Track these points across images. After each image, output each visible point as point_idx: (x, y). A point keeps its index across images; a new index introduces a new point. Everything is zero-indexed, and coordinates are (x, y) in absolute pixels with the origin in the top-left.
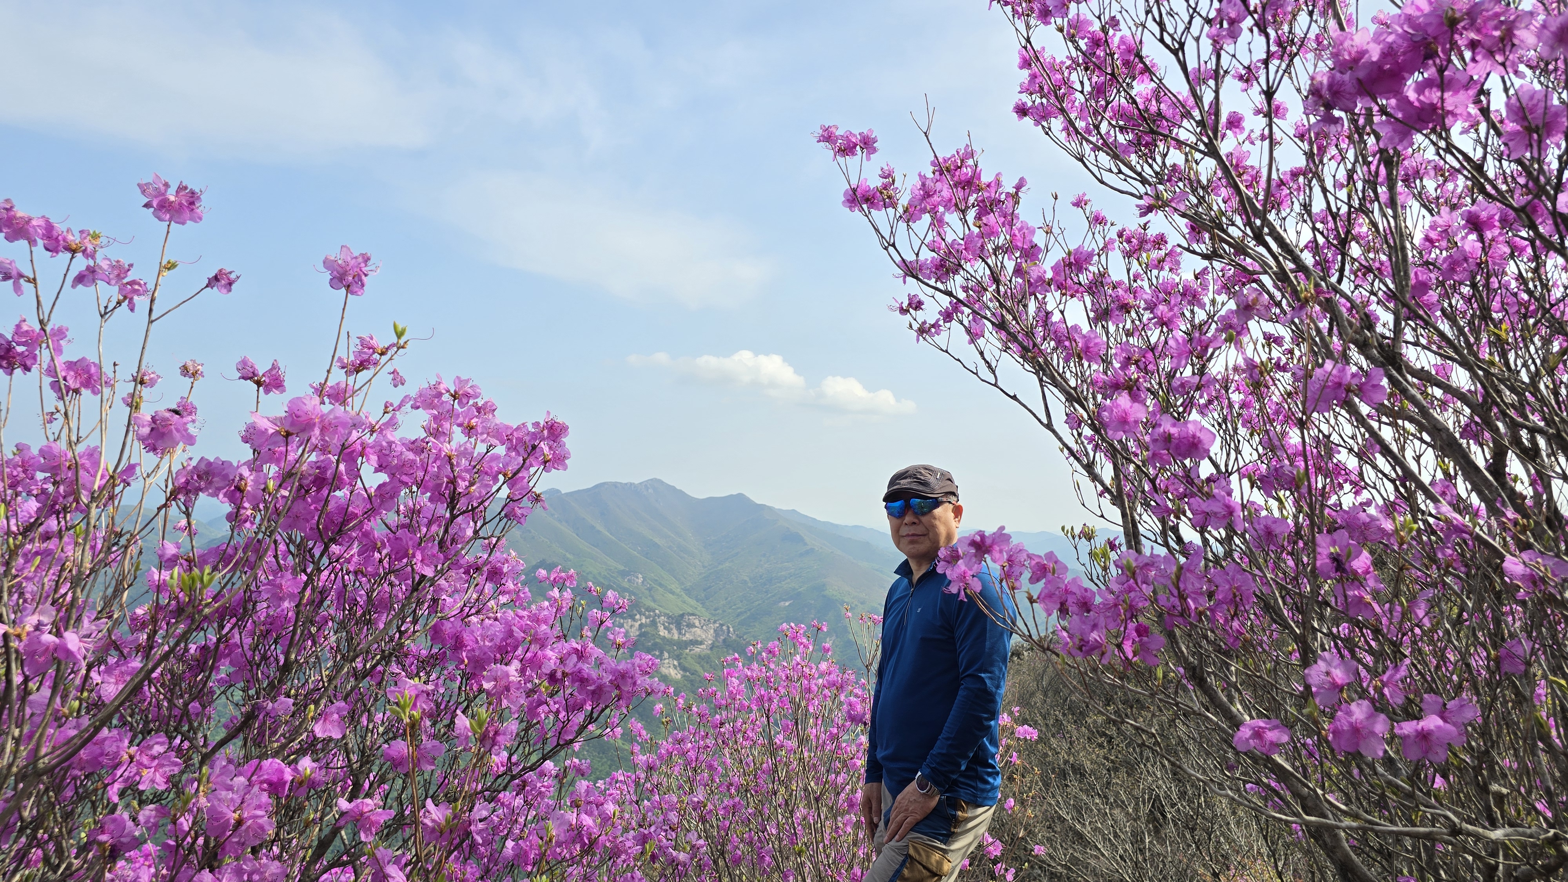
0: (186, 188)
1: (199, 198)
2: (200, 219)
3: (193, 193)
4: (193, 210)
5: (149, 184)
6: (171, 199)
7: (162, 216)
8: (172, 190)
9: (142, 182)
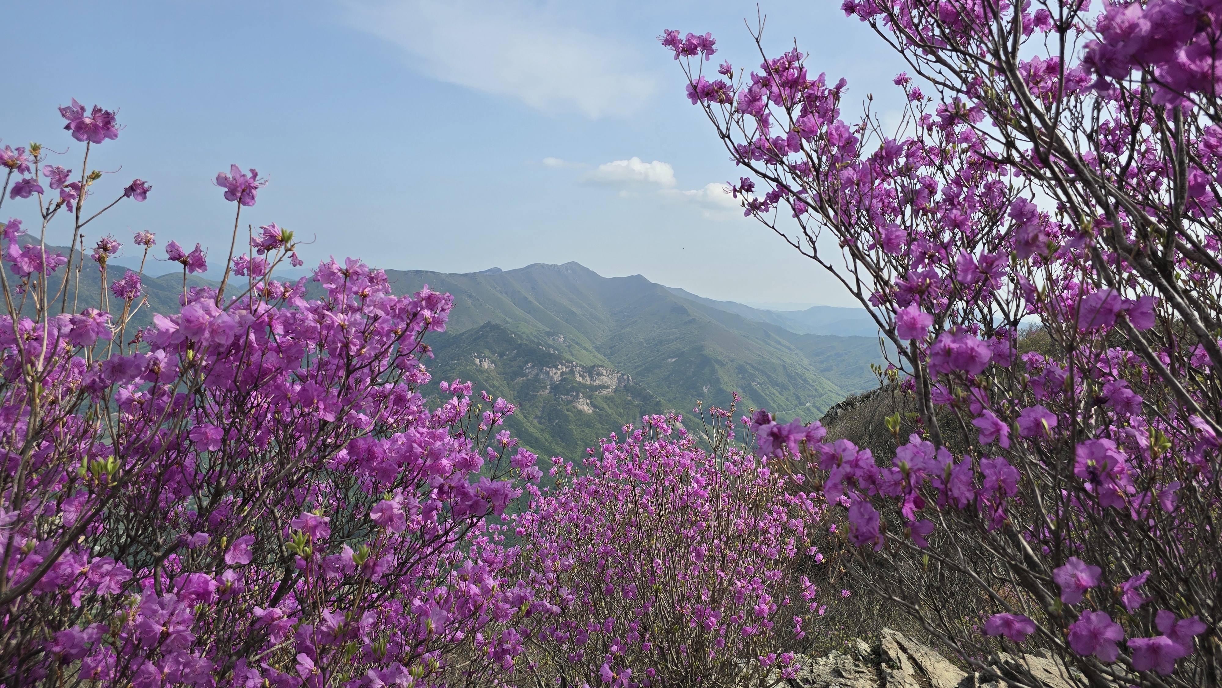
0: (100, 110)
1: (113, 118)
2: (116, 136)
3: (107, 114)
4: (108, 129)
5: (68, 108)
6: (88, 121)
7: (81, 137)
8: (88, 113)
9: (63, 107)
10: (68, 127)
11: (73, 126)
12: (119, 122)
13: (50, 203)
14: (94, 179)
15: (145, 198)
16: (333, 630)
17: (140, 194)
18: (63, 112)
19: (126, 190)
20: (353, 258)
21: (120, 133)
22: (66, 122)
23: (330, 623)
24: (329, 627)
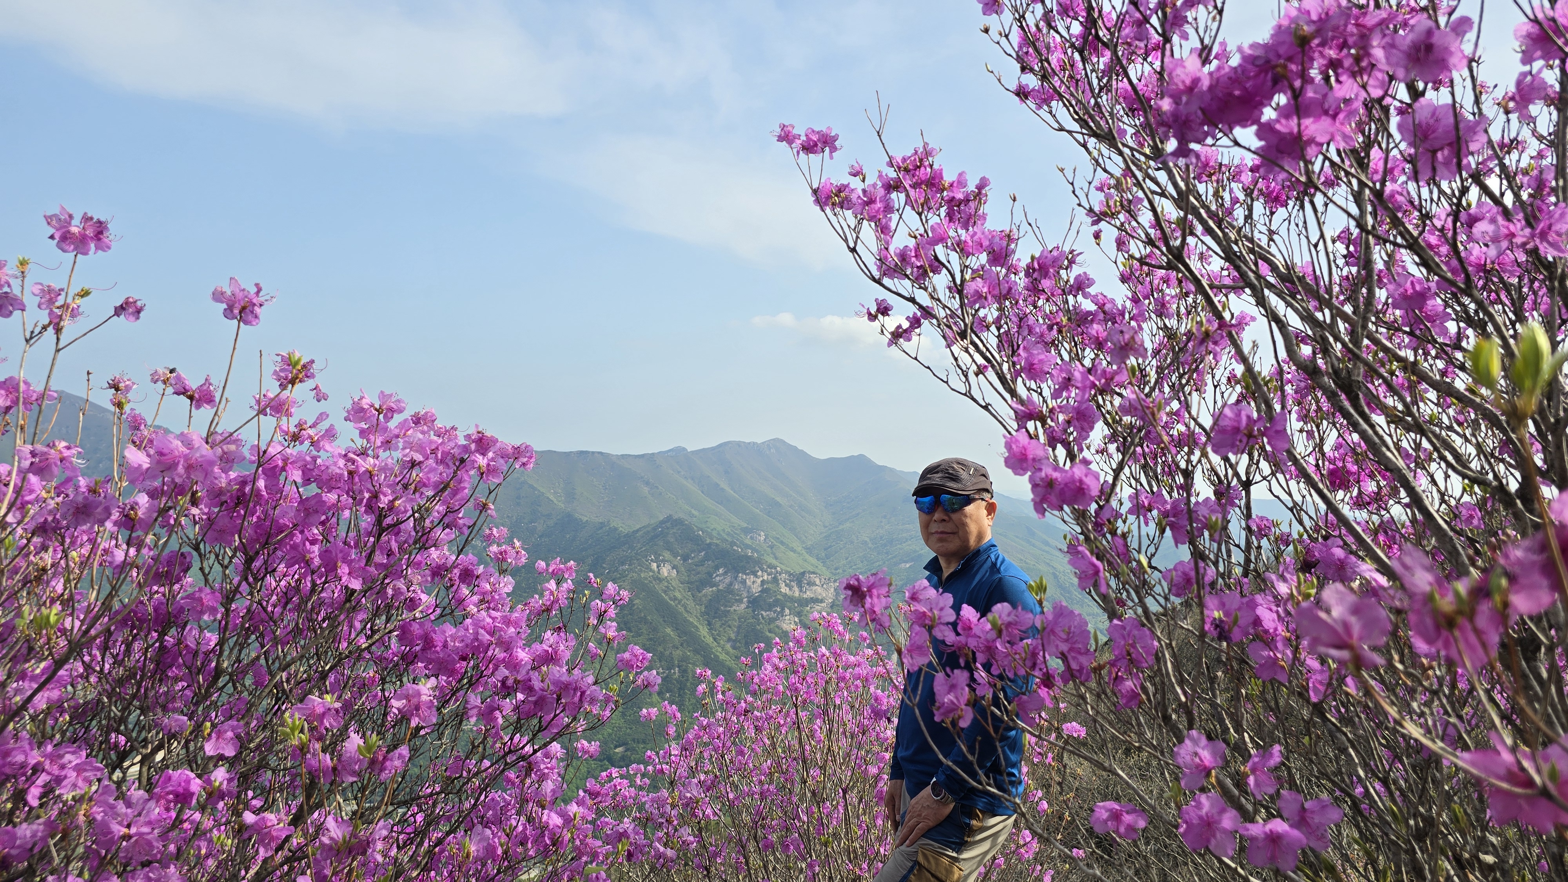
0: (91, 218)
1: (106, 228)
2: (109, 248)
3: (100, 222)
4: (99, 239)
5: (55, 215)
6: (74, 230)
7: (67, 248)
8: (76, 221)
9: (49, 214)
10: (52, 237)
11: (57, 236)
12: (113, 231)
13: (36, 325)
14: (82, 296)
15: (138, 318)
16: (336, 843)
17: (133, 314)
18: (49, 219)
19: (116, 308)
20: (387, 392)
21: (113, 244)
22: (52, 231)
23: (333, 834)
24: (331, 839)
